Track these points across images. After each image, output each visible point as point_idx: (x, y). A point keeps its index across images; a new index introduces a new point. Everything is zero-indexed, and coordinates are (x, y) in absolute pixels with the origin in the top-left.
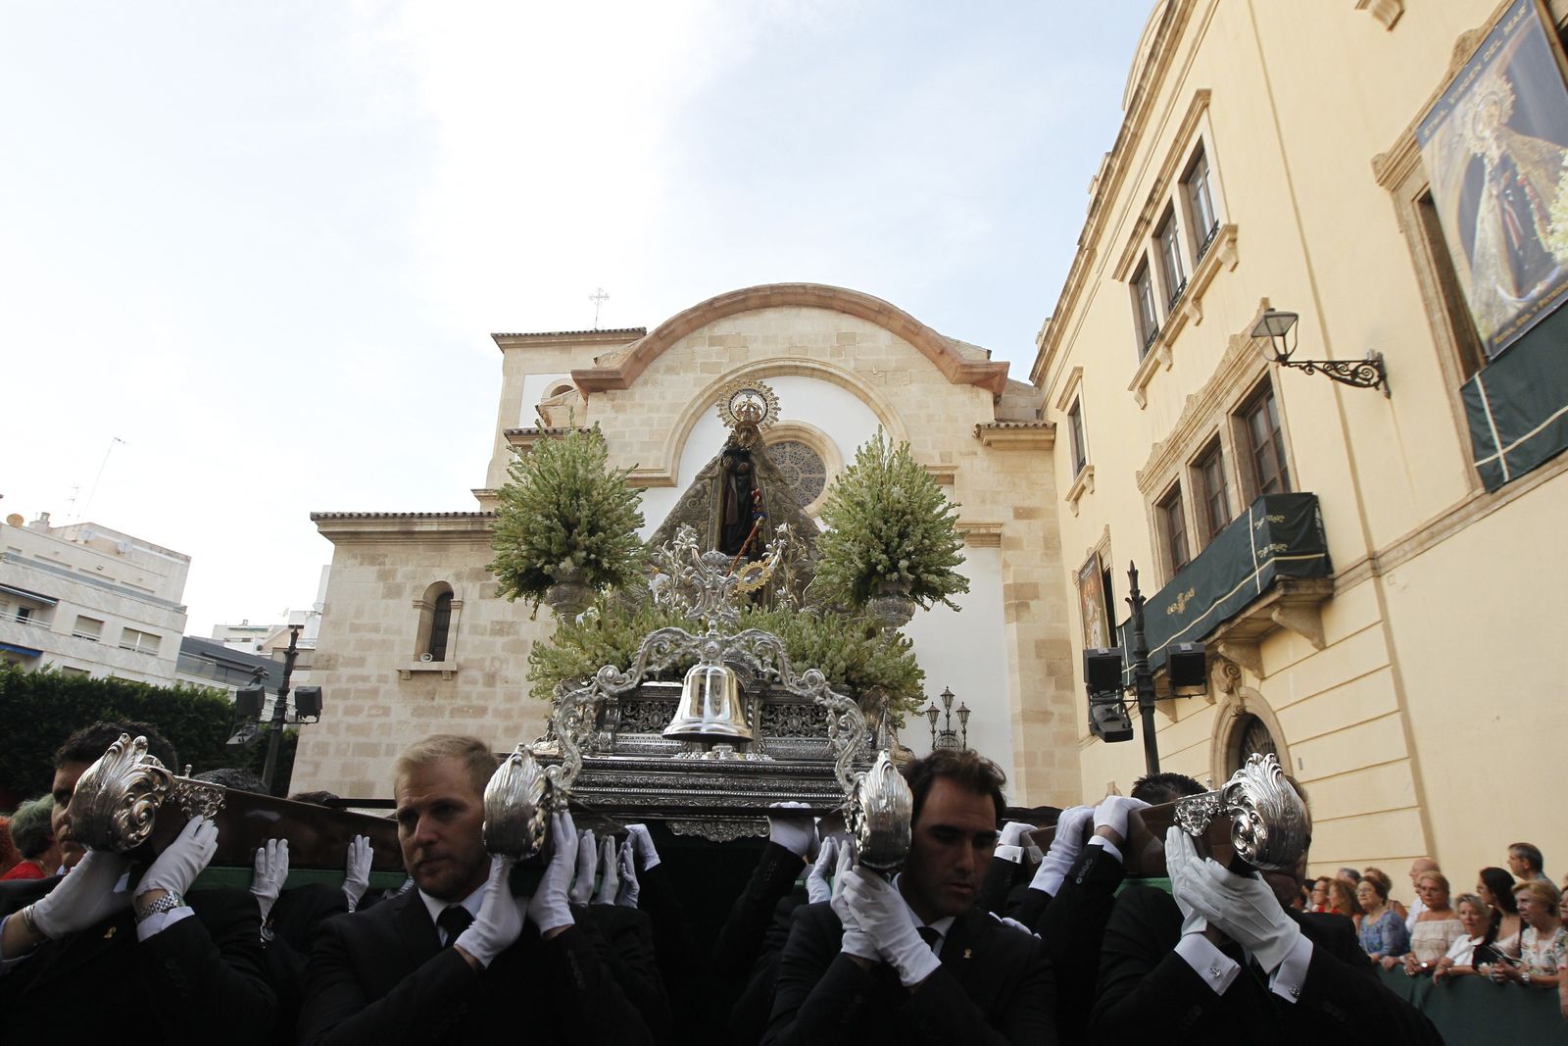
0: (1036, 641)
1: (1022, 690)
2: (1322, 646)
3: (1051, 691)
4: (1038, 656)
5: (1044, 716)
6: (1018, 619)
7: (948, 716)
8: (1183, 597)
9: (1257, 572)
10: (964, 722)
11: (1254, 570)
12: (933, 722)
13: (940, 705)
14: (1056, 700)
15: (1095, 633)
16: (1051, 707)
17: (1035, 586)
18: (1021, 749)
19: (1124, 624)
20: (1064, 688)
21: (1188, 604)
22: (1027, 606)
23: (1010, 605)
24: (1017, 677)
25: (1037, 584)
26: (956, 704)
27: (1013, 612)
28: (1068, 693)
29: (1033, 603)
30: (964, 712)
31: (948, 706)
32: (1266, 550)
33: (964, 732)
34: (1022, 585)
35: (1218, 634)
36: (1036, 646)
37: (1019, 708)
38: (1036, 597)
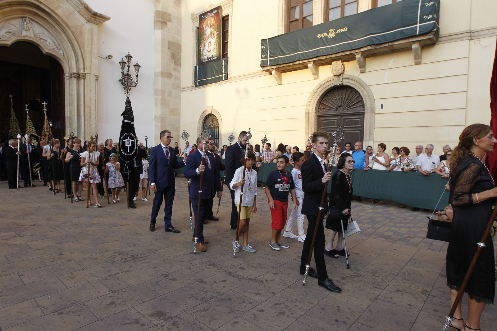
0: (169, 41)
1: (161, 62)
2: (417, 64)
3: (173, 65)
4: (169, 48)
5: (169, 75)
6: (162, 28)
7: (129, 67)
8: (335, 31)
9: (418, 25)
10: (137, 71)
11: (416, 24)
12: (123, 68)
13: (125, 60)
14: (174, 69)
15: (210, 43)
16: (173, 73)
17: (170, 15)
18: (159, 87)
19: (268, 39)
20: (177, 65)
21: (337, 35)
22: (166, 24)
23: (159, 21)
24: (160, 56)
25: (171, 15)
26: (133, 62)
27: (160, 24)
28: (179, 67)
29: (169, 23)
30: (137, 66)
31: (129, 62)
32: (431, 16)
33: (137, 76)
34: (165, 13)
35: (362, 50)
36: (168, 43)
37: (159, 70)
38: (170, 21)
